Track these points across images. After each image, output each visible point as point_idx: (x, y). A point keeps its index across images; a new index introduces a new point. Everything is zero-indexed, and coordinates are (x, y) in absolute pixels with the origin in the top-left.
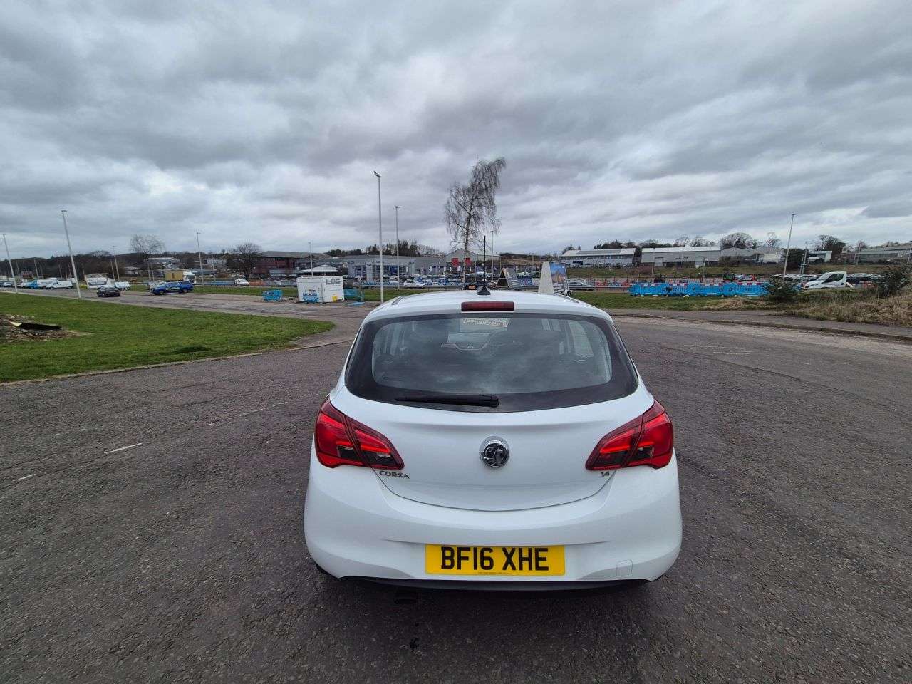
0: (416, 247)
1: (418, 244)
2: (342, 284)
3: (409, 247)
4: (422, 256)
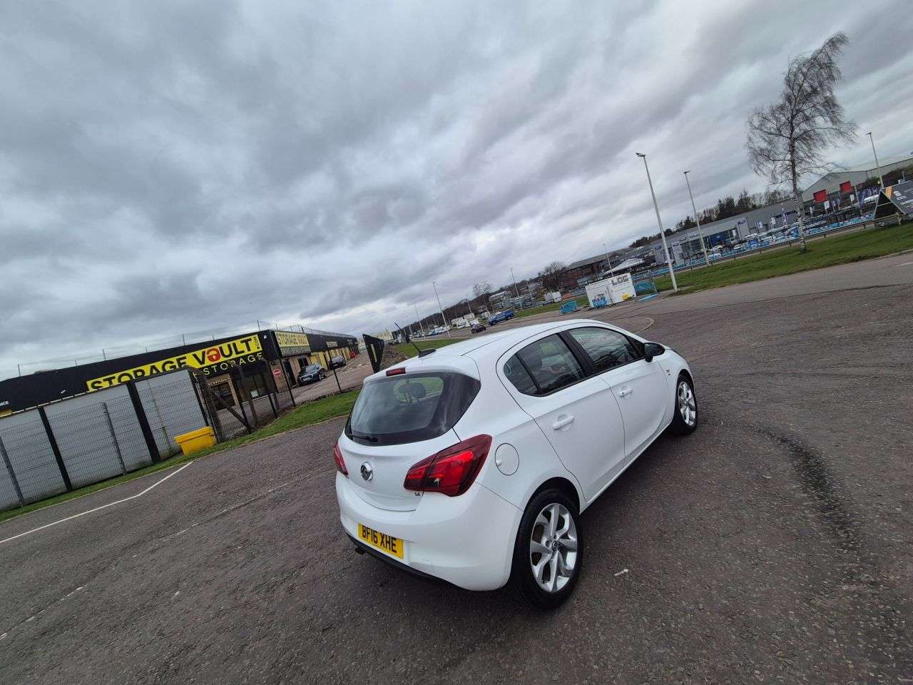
0: (747, 200)
1: (750, 195)
2: (630, 280)
3: (736, 203)
4: (760, 207)
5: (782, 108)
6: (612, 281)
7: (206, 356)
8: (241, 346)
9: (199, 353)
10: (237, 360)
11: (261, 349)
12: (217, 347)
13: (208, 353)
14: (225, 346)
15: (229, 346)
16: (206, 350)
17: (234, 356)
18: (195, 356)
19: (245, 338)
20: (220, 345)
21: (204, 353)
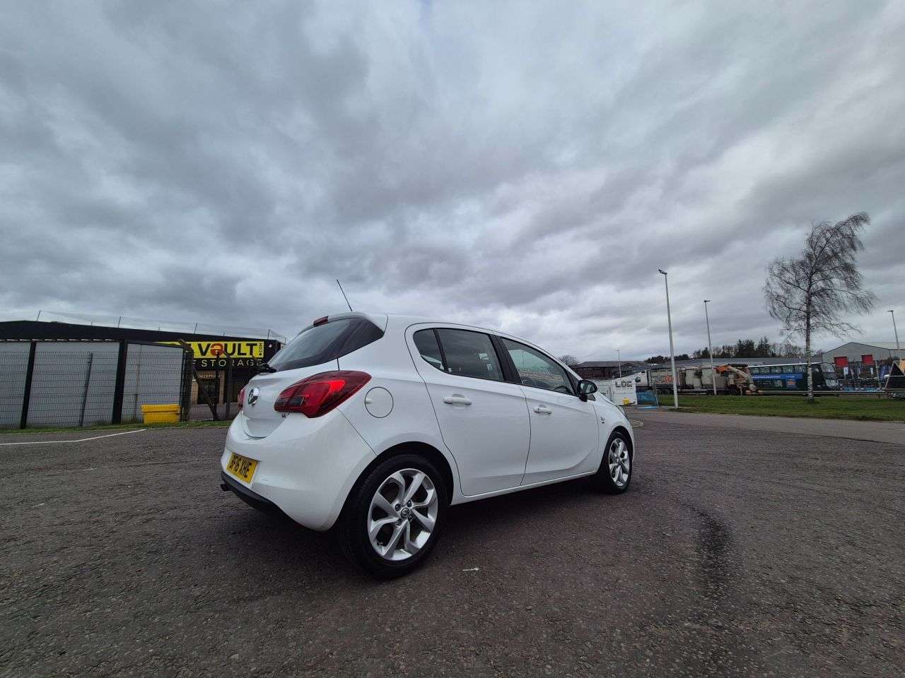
0: (767, 347)
1: (770, 342)
2: (635, 389)
3: (756, 347)
4: (780, 356)
5: (802, 264)
6: (616, 384)
7: (210, 349)
8: (245, 349)
9: (204, 344)
10: (237, 360)
11: (262, 356)
12: (223, 343)
13: (213, 346)
14: (230, 344)
15: (234, 345)
16: (212, 343)
17: (236, 355)
18: (200, 346)
19: (251, 343)
20: (226, 342)
21: (208, 345)
